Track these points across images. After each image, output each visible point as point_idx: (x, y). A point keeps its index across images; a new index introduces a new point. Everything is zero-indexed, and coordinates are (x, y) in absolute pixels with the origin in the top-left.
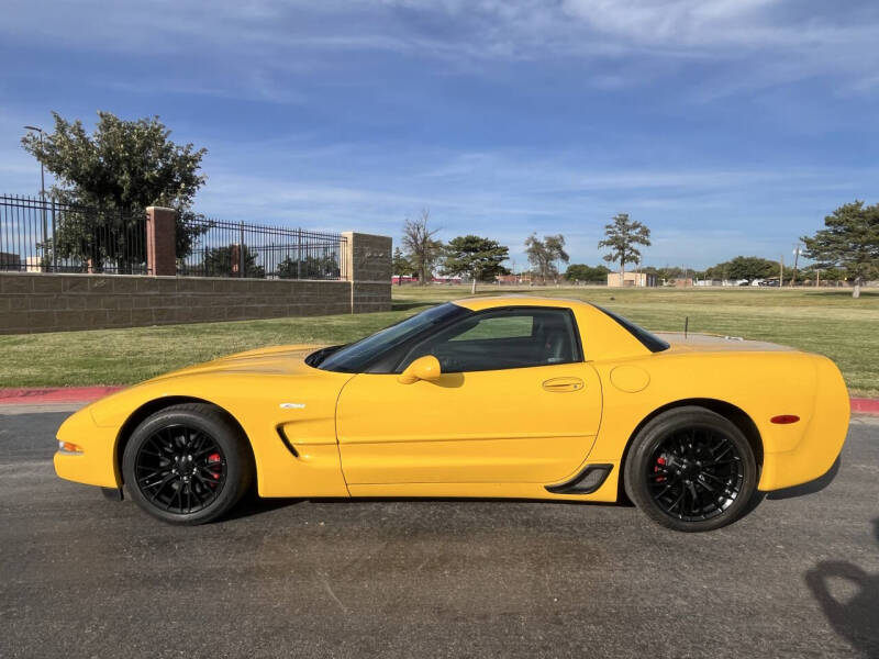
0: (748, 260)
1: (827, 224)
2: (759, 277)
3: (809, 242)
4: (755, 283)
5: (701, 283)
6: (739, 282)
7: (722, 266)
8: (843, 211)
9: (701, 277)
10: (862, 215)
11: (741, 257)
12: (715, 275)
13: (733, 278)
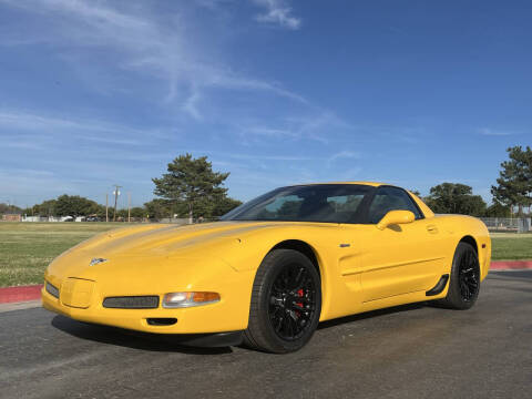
0: (72, 198)
1: (169, 170)
2: (82, 214)
3: (157, 182)
4: (79, 219)
5: (29, 219)
6: (64, 219)
7: (49, 202)
8: (180, 161)
9: (29, 213)
10: (192, 165)
11: (66, 196)
12: (41, 211)
13: (59, 215)
